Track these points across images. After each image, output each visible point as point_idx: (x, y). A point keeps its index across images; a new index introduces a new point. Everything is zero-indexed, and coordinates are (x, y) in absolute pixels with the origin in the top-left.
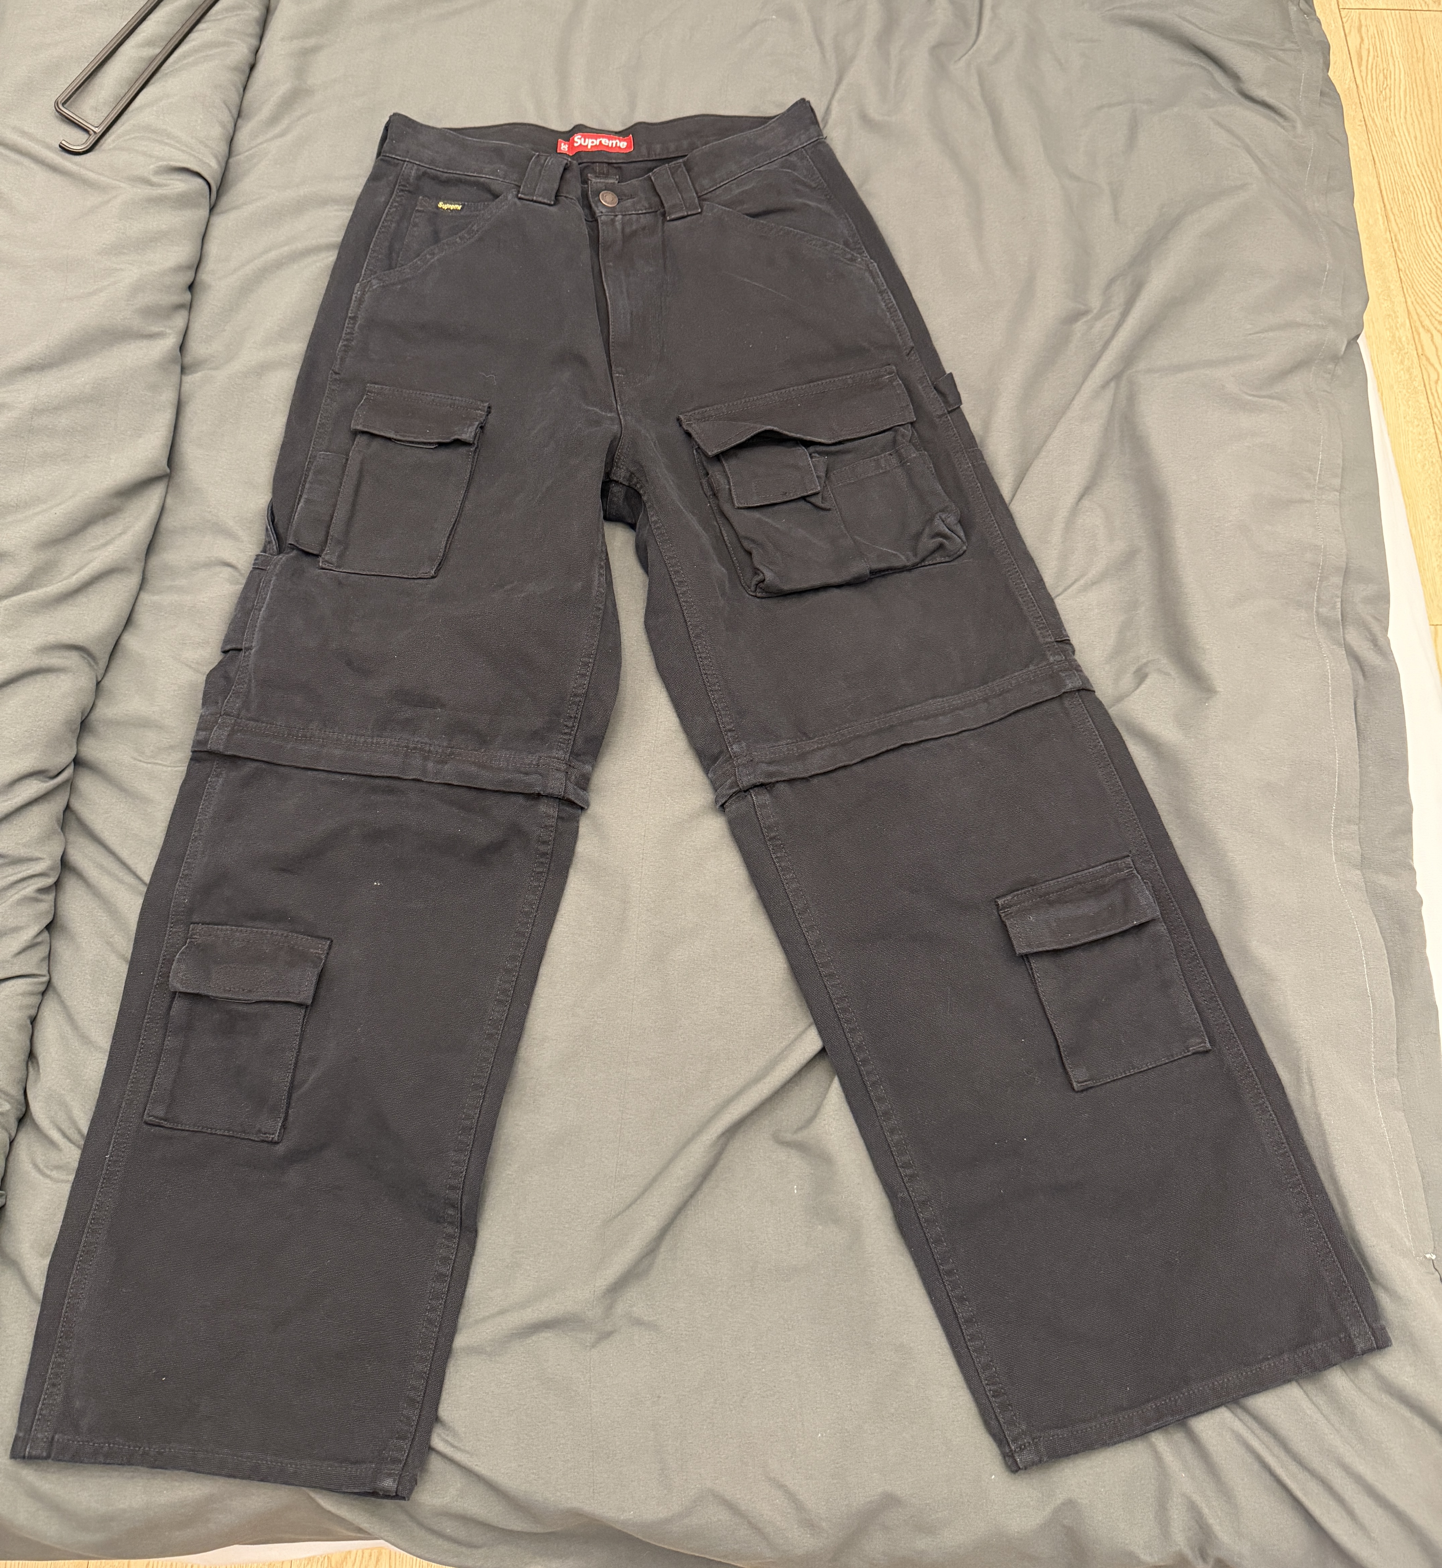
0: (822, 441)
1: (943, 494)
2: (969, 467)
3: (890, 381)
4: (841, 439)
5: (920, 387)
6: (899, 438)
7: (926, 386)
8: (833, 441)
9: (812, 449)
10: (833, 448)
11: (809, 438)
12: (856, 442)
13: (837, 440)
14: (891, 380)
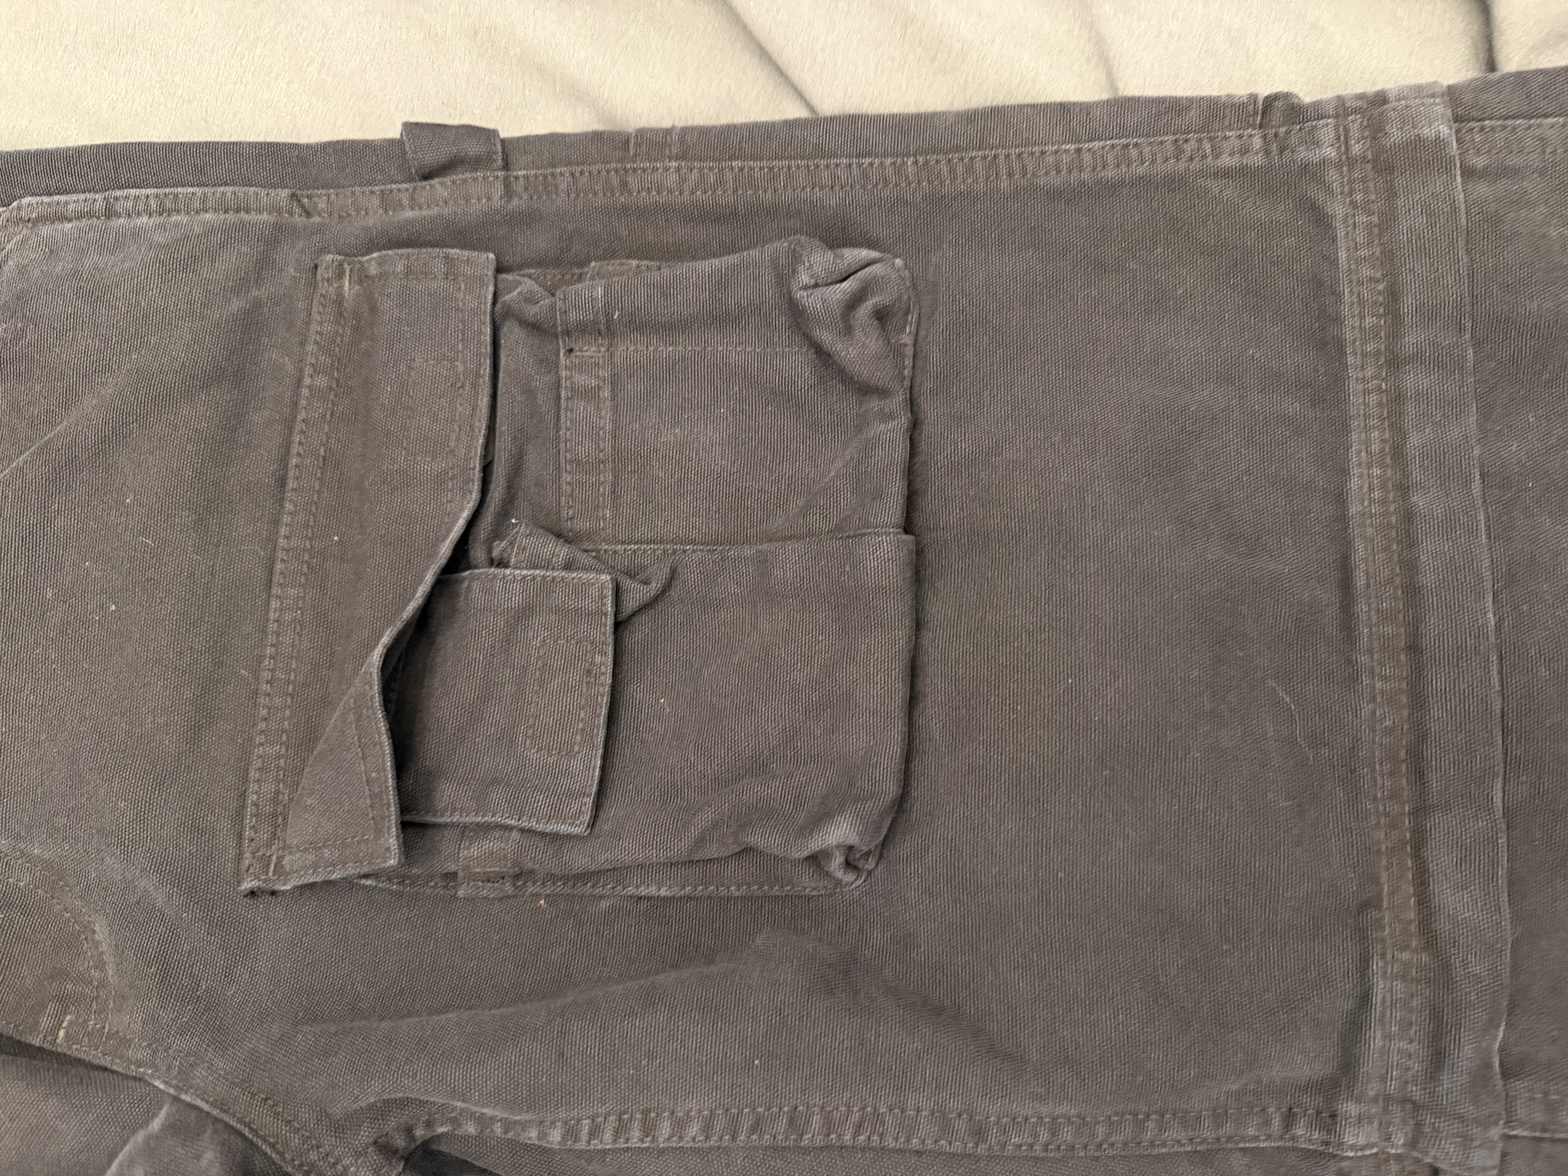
0: (466, 514)
1: (733, 259)
2: (678, 169)
3: (360, 282)
4: (477, 464)
5: (409, 214)
6: (532, 311)
7: (412, 198)
8: (476, 486)
9: (478, 553)
10: (497, 493)
11: (445, 549)
12: (502, 427)
13: (477, 475)
14: (362, 277)
